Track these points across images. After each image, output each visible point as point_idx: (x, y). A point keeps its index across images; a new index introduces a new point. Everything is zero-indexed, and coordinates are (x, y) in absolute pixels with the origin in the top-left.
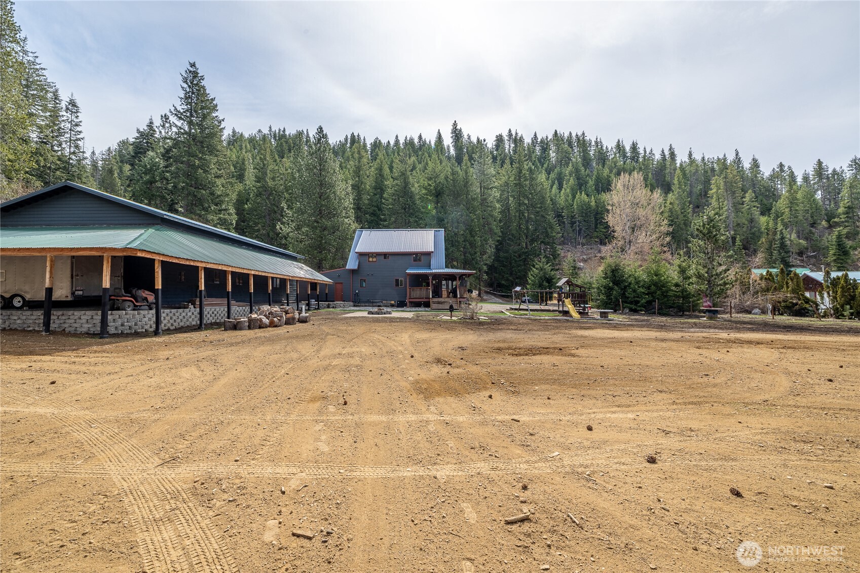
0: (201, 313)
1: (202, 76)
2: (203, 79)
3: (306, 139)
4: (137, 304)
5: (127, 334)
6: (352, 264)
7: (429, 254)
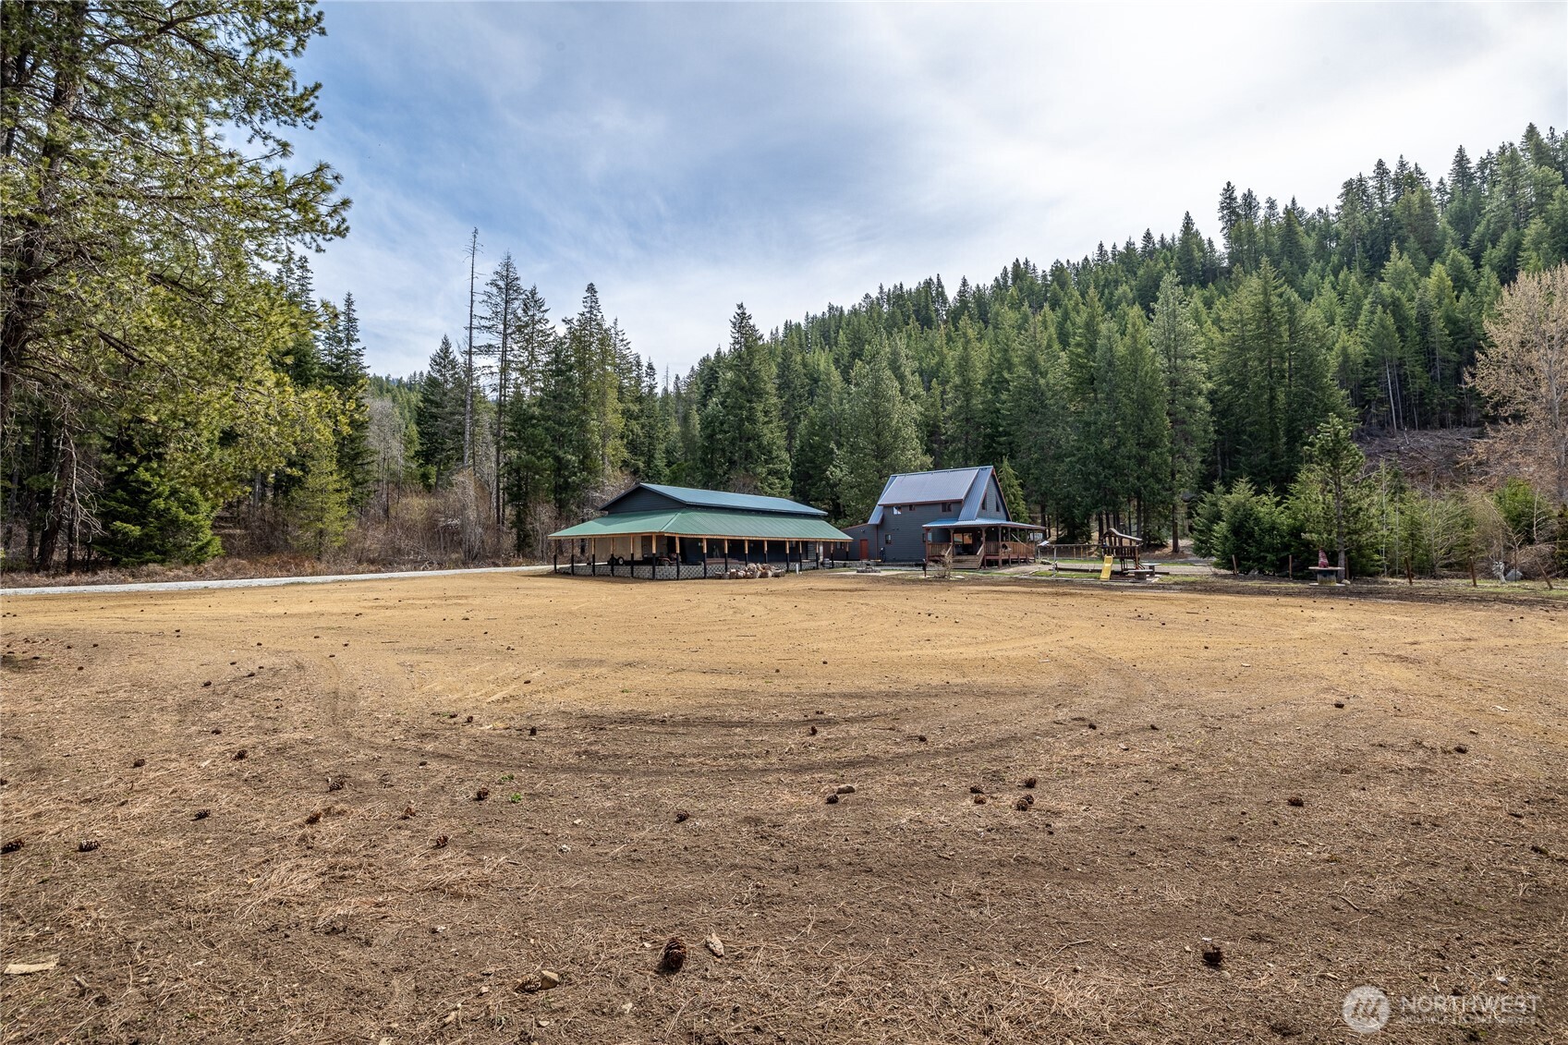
0: (705, 569)
3: (937, 290)
4: (668, 562)
6: (875, 519)
7: (959, 502)
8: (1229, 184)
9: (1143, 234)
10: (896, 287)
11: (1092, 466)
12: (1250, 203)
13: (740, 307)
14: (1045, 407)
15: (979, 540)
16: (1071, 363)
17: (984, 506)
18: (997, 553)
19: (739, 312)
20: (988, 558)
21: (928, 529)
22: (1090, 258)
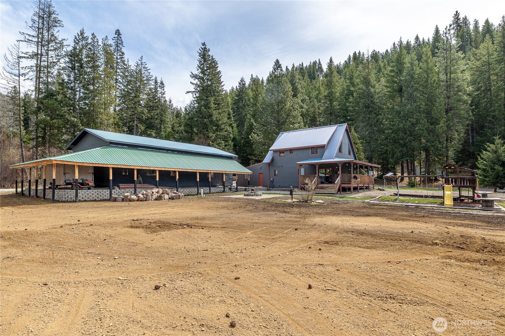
1: (209, 49)
2: (209, 51)
3: (319, 66)
4: (81, 187)
5: (69, 201)
6: (267, 159)
7: (323, 147)
8: (457, 12)
9: (415, 36)
10: (300, 65)
11: (401, 134)
12: (466, 22)
13: (204, 44)
14: (374, 103)
15: (336, 173)
16: (388, 81)
17: (340, 150)
18: (349, 182)
19: (203, 47)
20: (343, 185)
21: (301, 165)
22: (389, 50)
